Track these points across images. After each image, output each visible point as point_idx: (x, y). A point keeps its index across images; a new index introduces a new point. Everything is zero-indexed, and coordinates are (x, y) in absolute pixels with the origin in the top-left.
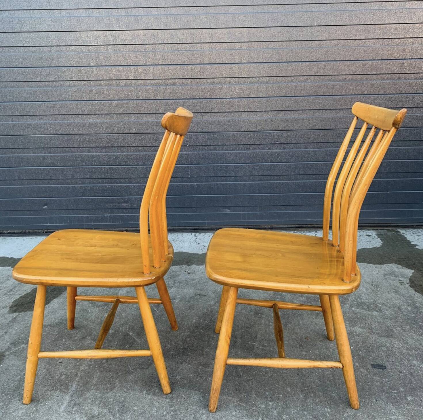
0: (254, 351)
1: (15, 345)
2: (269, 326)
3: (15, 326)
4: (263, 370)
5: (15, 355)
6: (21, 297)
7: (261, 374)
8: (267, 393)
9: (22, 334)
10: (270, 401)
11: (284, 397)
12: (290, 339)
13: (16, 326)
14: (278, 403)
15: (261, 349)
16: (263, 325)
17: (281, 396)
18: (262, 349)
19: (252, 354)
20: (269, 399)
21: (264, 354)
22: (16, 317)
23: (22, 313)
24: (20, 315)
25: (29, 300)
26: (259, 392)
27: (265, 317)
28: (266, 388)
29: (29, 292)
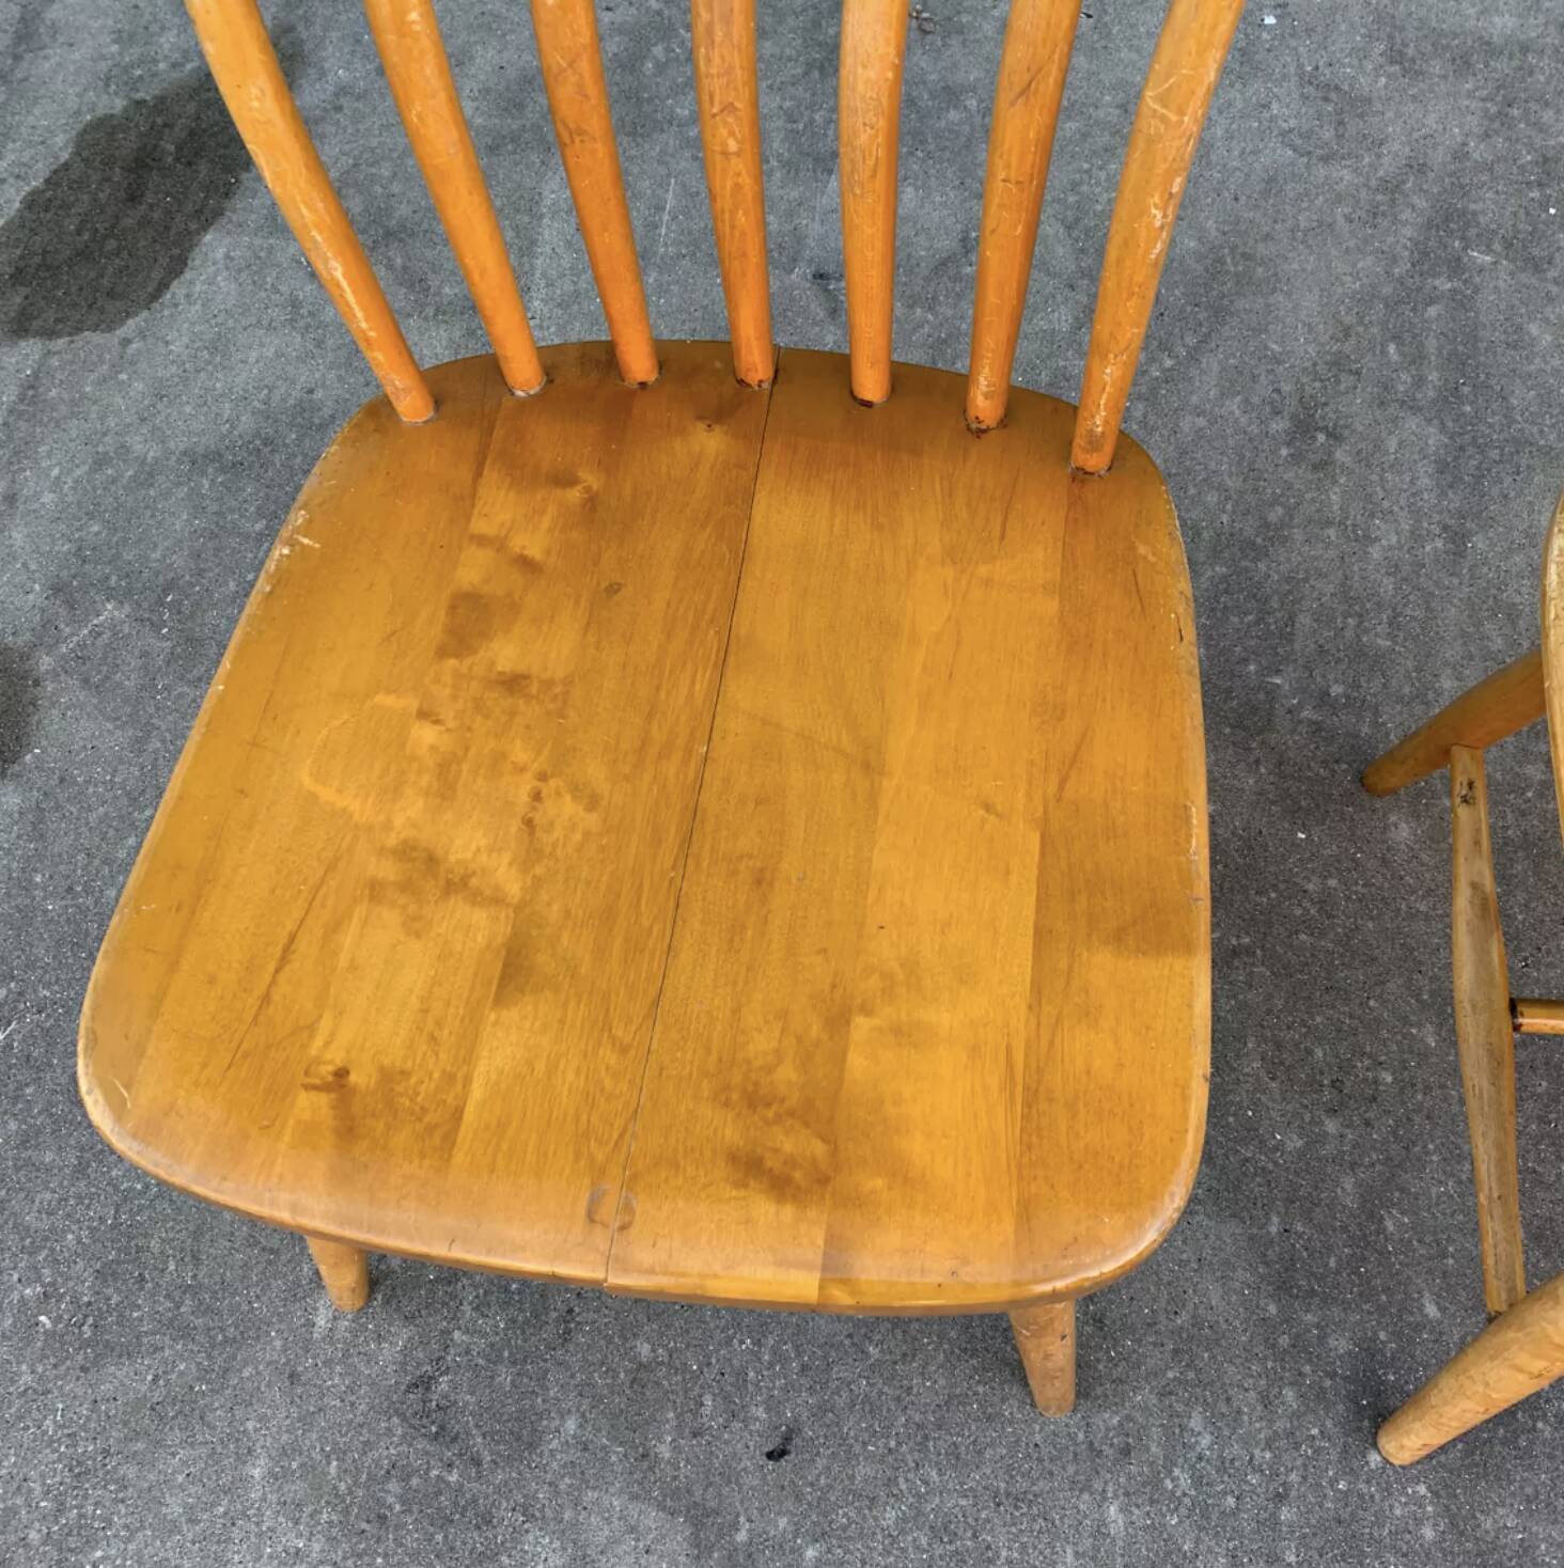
0: (1273, 738)
1: (71, 605)
2: (1369, 540)
3: (43, 449)
4: (1310, 887)
5: (86, 681)
6: (31, 202)
7: (1298, 912)
8: (1319, 1053)
9: (91, 515)
10: (1331, 1112)
11: (1402, 1089)
12: (1471, 658)
13: (49, 454)
14: (1368, 1123)
15: (1311, 722)
16: (1332, 532)
17: (1389, 1079)
18: (1318, 727)
19: (1257, 762)
20: (1327, 1095)
21: (1325, 764)
22: (36, 375)
23: (61, 343)
24: (55, 362)
25: (79, 233)
26: (1279, 1046)
27: (1348, 460)
28: (1319, 1019)
29: (65, 156)
